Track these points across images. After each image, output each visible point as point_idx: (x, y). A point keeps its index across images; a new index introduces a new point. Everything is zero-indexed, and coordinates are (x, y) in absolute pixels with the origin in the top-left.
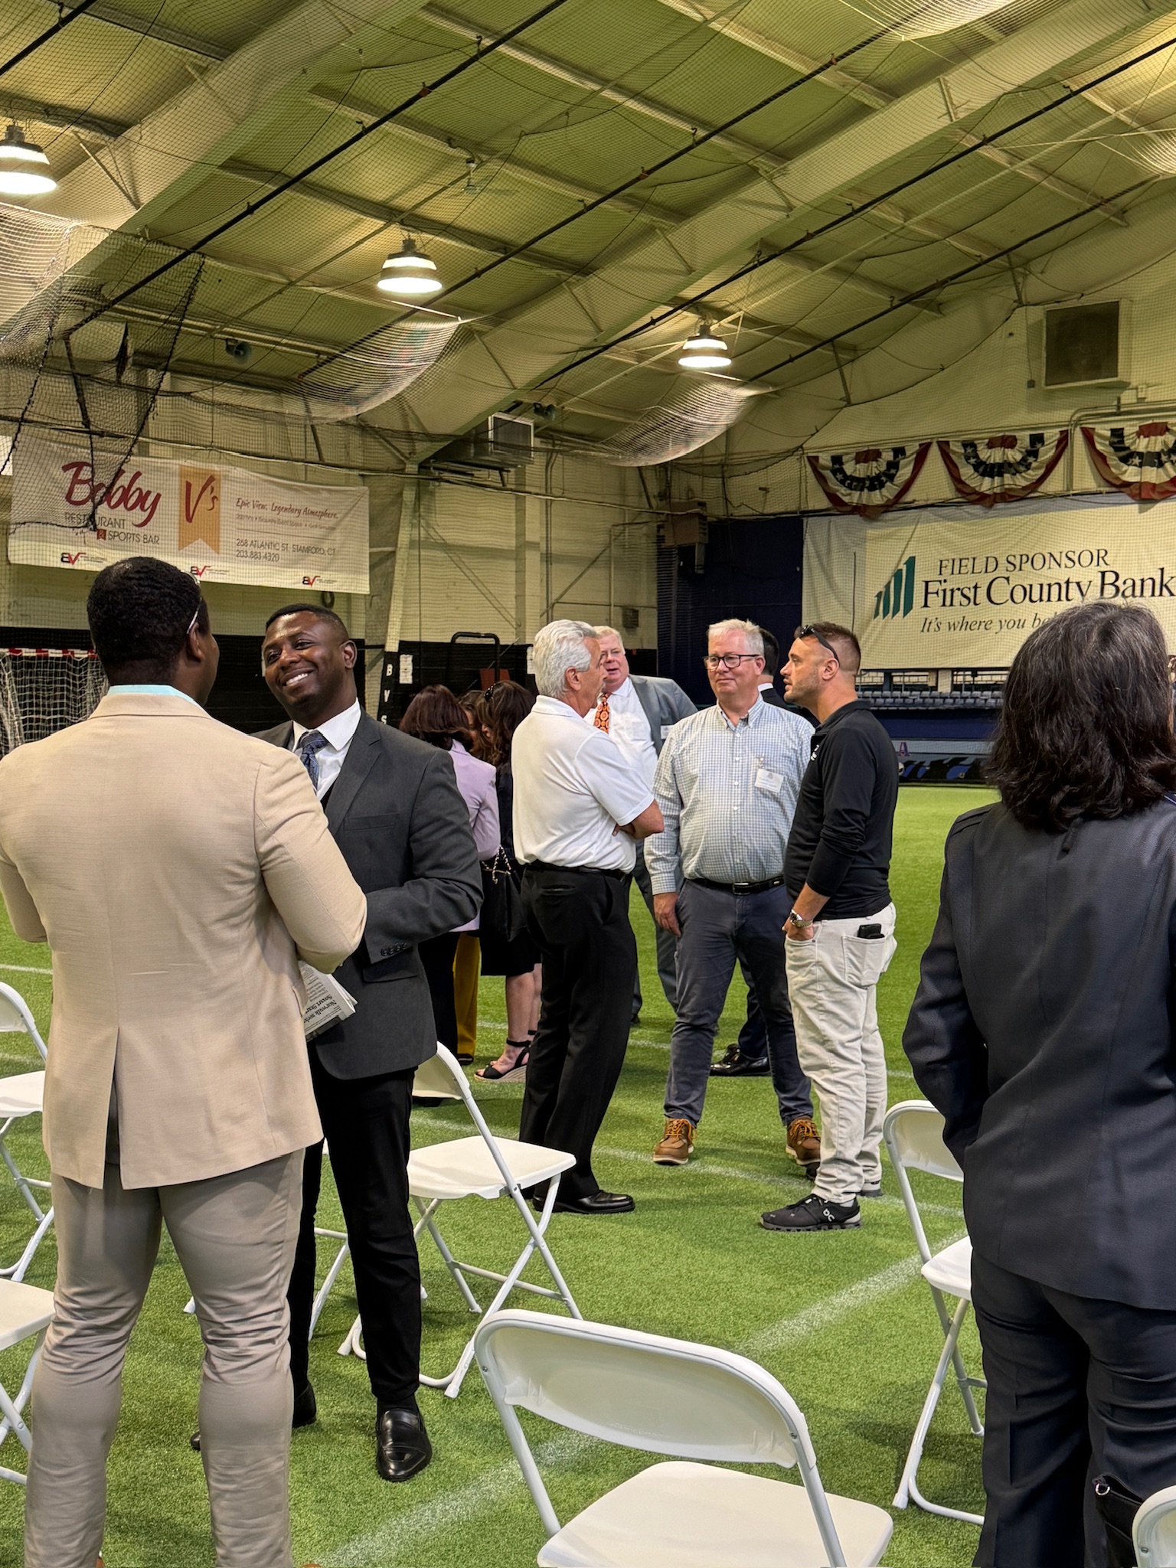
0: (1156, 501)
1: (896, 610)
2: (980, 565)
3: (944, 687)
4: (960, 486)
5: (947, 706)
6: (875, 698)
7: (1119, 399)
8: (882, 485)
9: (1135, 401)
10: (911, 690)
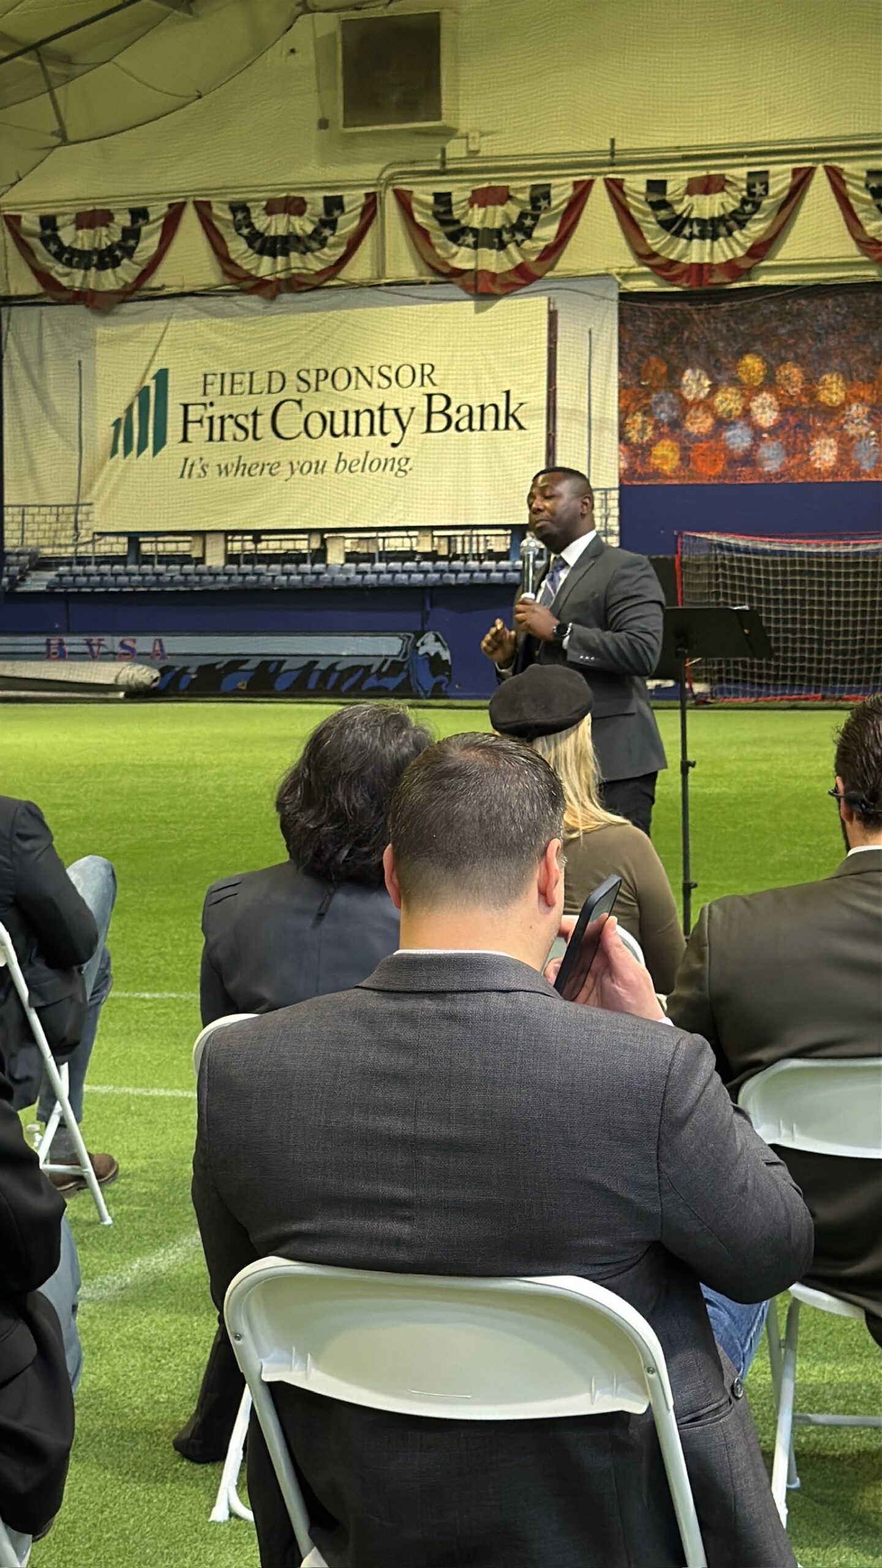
0: (497, 297)
1: (142, 448)
2: (260, 383)
3: (215, 559)
4: (228, 268)
5: (220, 586)
6: (116, 575)
7: (443, 151)
8: (116, 263)
9: (464, 155)
10: (168, 564)
